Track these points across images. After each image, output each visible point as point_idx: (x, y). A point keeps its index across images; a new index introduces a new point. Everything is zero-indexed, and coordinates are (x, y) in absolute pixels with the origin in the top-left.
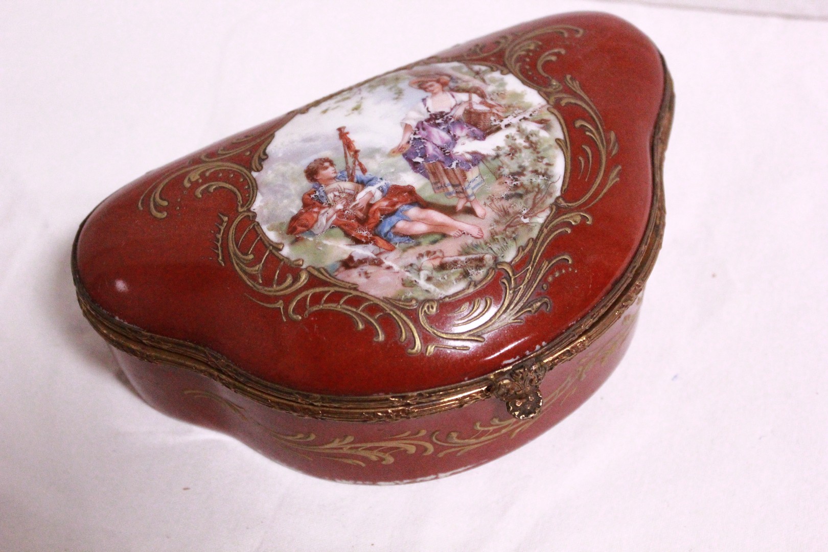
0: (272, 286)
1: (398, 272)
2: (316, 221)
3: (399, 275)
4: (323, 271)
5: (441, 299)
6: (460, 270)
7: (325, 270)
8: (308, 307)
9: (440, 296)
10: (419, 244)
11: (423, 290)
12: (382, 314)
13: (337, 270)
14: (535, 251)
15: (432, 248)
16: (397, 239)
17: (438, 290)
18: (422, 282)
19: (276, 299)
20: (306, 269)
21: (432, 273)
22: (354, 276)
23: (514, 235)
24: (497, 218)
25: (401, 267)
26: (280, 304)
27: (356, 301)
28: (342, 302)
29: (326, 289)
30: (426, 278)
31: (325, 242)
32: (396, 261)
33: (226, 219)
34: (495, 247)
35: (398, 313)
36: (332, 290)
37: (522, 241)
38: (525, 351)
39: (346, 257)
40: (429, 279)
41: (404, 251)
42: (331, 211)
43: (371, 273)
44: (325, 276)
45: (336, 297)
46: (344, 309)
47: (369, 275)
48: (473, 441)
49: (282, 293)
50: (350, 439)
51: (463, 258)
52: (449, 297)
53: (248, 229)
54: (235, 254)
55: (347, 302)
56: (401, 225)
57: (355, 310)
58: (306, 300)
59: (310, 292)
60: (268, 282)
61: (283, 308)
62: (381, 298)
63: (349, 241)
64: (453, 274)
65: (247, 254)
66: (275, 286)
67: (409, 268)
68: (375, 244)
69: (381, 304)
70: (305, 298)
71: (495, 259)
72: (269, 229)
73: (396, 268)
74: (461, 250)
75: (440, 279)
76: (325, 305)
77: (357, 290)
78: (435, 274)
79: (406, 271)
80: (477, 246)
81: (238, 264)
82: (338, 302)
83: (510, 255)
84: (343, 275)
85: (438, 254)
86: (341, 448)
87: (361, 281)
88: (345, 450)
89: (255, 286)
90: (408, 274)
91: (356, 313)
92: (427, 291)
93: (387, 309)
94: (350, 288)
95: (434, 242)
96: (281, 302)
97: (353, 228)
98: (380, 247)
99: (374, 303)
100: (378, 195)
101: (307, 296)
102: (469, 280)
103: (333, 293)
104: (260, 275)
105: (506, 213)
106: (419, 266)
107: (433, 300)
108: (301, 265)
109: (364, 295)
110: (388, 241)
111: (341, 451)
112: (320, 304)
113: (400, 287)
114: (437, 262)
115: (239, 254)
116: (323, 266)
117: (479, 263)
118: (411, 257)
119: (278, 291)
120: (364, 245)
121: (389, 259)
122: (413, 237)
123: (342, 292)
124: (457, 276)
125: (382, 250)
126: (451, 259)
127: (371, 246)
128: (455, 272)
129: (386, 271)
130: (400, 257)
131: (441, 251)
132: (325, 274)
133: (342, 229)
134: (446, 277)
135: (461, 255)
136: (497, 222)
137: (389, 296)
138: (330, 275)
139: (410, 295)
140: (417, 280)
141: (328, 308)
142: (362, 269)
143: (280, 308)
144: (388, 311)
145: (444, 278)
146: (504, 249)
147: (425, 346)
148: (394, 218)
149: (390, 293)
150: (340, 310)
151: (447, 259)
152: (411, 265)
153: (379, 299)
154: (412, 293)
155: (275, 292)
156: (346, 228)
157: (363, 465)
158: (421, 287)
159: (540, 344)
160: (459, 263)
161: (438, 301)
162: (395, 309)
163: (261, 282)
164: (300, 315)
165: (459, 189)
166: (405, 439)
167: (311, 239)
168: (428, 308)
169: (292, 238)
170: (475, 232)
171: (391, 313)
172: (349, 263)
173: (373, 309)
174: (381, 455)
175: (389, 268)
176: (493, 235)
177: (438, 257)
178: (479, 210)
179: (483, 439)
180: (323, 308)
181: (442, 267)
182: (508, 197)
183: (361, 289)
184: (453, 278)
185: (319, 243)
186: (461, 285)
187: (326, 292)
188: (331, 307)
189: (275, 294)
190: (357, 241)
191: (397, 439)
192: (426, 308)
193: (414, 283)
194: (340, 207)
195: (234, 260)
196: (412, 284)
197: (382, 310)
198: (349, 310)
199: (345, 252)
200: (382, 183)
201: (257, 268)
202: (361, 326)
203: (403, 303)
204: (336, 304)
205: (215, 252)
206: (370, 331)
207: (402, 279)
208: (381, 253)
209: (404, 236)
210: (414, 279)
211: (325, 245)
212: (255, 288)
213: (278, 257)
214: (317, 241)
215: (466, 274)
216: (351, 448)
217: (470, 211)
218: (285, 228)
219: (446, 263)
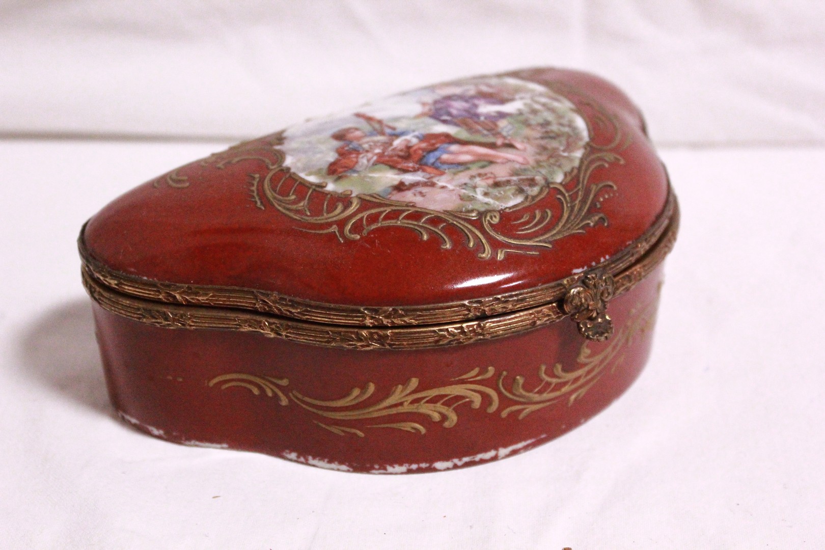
0: (323, 215)
1: (453, 190)
2: (357, 162)
3: (455, 192)
4: (375, 196)
5: (502, 210)
6: (514, 187)
7: (378, 195)
8: (365, 227)
9: (500, 208)
10: (468, 169)
11: (483, 203)
12: (445, 224)
13: (390, 193)
14: (582, 176)
15: (482, 171)
16: (445, 167)
17: (497, 203)
18: (480, 197)
19: (330, 225)
20: (357, 196)
21: (488, 190)
22: (409, 196)
23: (558, 164)
24: (538, 151)
25: (456, 186)
26: (334, 229)
27: (417, 215)
28: (401, 218)
29: (382, 209)
30: (483, 193)
31: (371, 175)
32: (449, 182)
33: (257, 176)
34: (544, 171)
35: (462, 222)
36: (388, 210)
37: (568, 168)
38: (591, 262)
39: (396, 183)
40: (486, 194)
41: (455, 174)
42: (370, 155)
43: (426, 192)
44: (378, 199)
45: (394, 215)
46: (404, 223)
47: (424, 194)
48: (537, 397)
49: (335, 219)
50: (414, 382)
51: (515, 178)
52: (510, 208)
53: (284, 179)
54: (275, 198)
55: (408, 217)
56: (445, 157)
57: (416, 223)
58: (363, 220)
59: (365, 214)
60: (317, 212)
61: (338, 231)
62: (442, 211)
63: (396, 171)
64: (509, 189)
65: (288, 195)
66: (325, 214)
67: (464, 187)
68: (424, 171)
69: (443, 216)
70: (361, 219)
71: (546, 180)
72: (307, 175)
73: (450, 187)
74: (510, 172)
75: (497, 194)
76: (384, 222)
77: (415, 207)
78: (491, 190)
79: (462, 189)
80: (525, 170)
81: (280, 205)
82: (397, 218)
83: (559, 178)
84: (397, 197)
85: (489, 175)
86: (401, 404)
87: (418, 200)
88: (406, 408)
89: (303, 219)
90: (464, 191)
91: (419, 226)
92: (486, 203)
93: (450, 220)
94: (407, 206)
95: (483, 167)
96: (335, 226)
97: (398, 163)
98: (430, 173)
99: (435, 216)
100: (415, 141)
101: (362, 218)
102: (525, 195)
103: (389, 212)
104: (306, 209)
105: (544, 148)
106: (474, 185)
107: (494, 211)
108: (351, 195)
109: (424, 211)
110: (437, 168)
111: (401, 409)
112: (378, 222)
113: (459, 202)
114: (491, 181)
115: (280, 197)
116: (374, 192)
117: (532, 182)
118: (463, 178)
119: (329, 218)
120: (412, 173)
121: (441, 181)
122: (460, 164)
123: (398, 210)
124: (513, 191)
125: (432, 175)
126: (504, 179)
127: (420, 173)
128: (510, 190)
129: (442, 190)
130: (453, 179)
131: (492, 173)
132: (378, 197)
133: (386, 164)
134: (502, 192)
135: (512, 175)
136: (539, 154)
137: (449, 209)
138: (384, 198)
139: (470, 207)
140: (474, 195)
141: (387, 225)
142: (416, 190)
143: (335, 232)
144: (451, 221)
145: (501, 194)
146: (552, 173)
147: (494, 251)
148: (437, 153)
149: (450, 207)
150: (401, 225)
151: (499, 179)
152: (465, 184)
153: (439, 212)
154: (472, 205)
155: (326, 219)
156: (391, 163)
157: (423, 430)
158: (479, 201)
159: (604, 257)
160: (512, 181)
161: (499, 211)
162: (457, 220)
163: (309, 214)
164: (359, 234)
165: (494, 132)
166: (471, 383)
167: (355, 175)
168: (491, 218)
169: (335, 177)
170: (520, 160)
171: (455, 223)
172: (400, 187)
173: (436, 220)
174: (444, 410)
175: (443, 187)
176: (538, 162)
177: (490, 178)
178: (518, 145)
179: (546, 396)
180: (383, 225)
181: (497, 185)
182: (542, 138)
183: (418, 205)
184: (509, 193)
185: (365, 177)
186: (519, 200)
187: (382, 212)
188: (391, 223)
189: (326, 221)
190: (405, 171)
191: (463, 382)
192: (488, 218)
193: (472, 197)
194: (378, 151)
195: (274, 203)
196: (471, 199)
197: (445, 221)
198: (411, 224)
199: (394, 180)
200: (416, 133)
201: (302, 204)
202: (425, 237)
203: (464, 214)
204: (396, 220)
205: (253, 201)
206: (435, 240)
207: (460, 196)
208: (432, 177)
209: (452, 164)
210: (471, 194)
211: (371, 177)
212: (303, 220)
213: (324, 193)
214: (362, 175)
215: (521, 191)
216: (413, 402)
217: (511, 146)
218: (324, 171)
219: (499, 182)
